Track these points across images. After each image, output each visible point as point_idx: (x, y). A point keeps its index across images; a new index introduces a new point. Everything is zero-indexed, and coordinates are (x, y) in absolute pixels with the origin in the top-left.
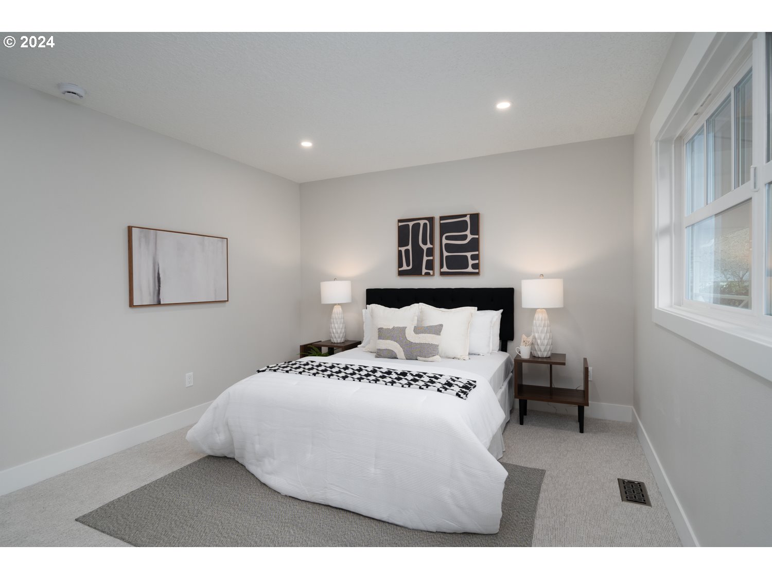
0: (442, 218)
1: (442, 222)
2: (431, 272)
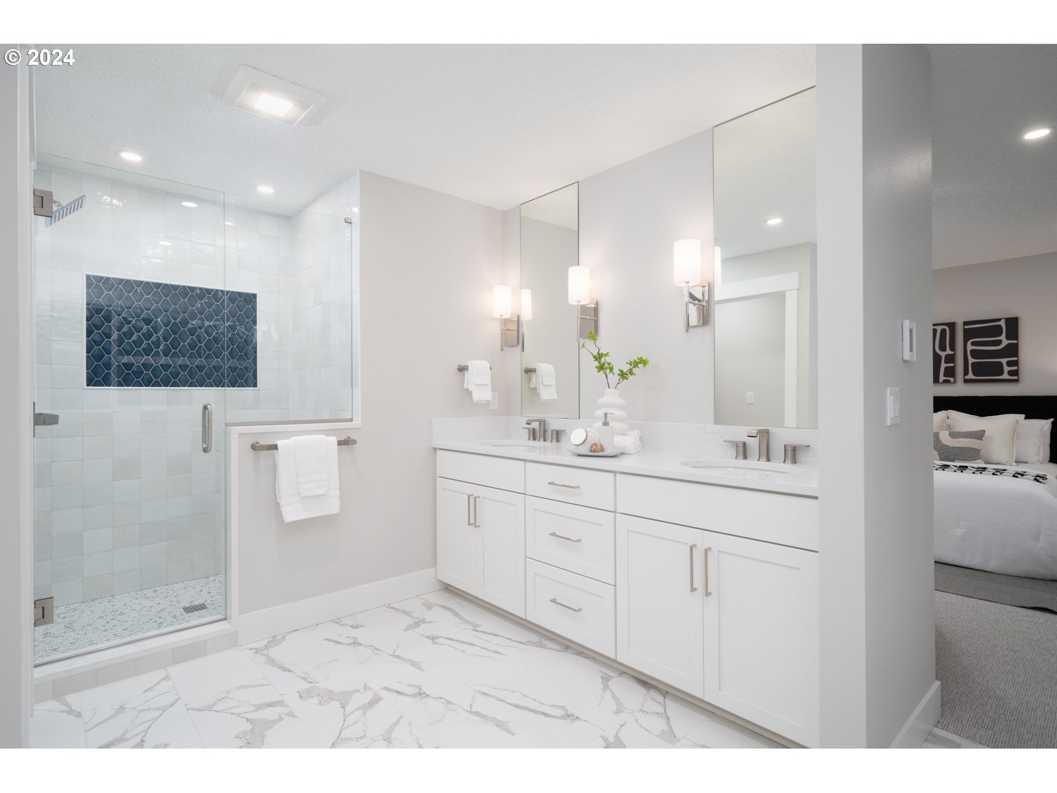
0: (965, 323)
1: (966, 327)
2: (952, 380)
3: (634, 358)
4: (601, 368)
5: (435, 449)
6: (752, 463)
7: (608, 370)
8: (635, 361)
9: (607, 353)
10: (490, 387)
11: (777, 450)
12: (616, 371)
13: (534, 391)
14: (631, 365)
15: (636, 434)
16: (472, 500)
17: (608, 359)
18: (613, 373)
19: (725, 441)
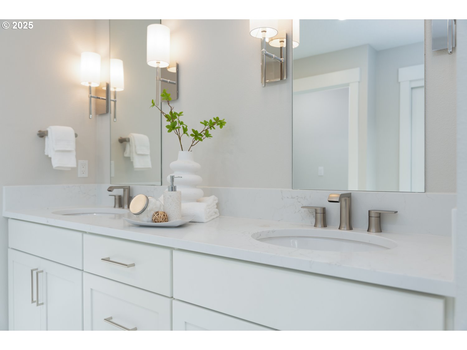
3: (210, 117)
4: (172, 127)
5: (7, 219)
6: (332, 231)
7: (181, 131)
8: (211, 121)
9: (181, 113)
10: (74, 153)
11: (361, 217)
12: (190, 132)
13: (128, 160)
14: (205, 125)
15: (212, 200)
16: (35, 273)
17: (181, 119)
18: (187, 134)
19: (303, 207)
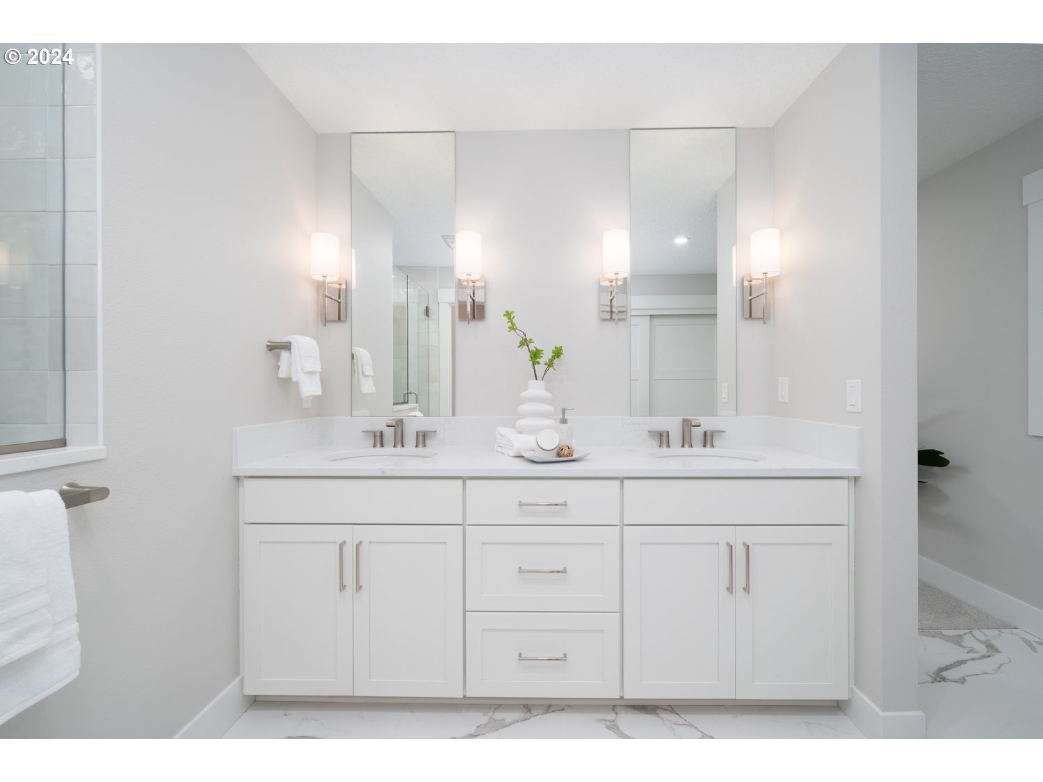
5: (238, 478)
10: (318, 376)
